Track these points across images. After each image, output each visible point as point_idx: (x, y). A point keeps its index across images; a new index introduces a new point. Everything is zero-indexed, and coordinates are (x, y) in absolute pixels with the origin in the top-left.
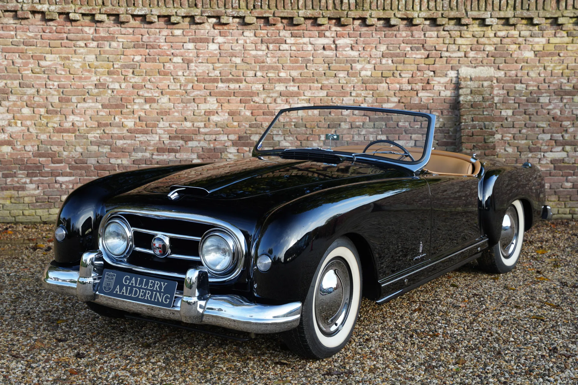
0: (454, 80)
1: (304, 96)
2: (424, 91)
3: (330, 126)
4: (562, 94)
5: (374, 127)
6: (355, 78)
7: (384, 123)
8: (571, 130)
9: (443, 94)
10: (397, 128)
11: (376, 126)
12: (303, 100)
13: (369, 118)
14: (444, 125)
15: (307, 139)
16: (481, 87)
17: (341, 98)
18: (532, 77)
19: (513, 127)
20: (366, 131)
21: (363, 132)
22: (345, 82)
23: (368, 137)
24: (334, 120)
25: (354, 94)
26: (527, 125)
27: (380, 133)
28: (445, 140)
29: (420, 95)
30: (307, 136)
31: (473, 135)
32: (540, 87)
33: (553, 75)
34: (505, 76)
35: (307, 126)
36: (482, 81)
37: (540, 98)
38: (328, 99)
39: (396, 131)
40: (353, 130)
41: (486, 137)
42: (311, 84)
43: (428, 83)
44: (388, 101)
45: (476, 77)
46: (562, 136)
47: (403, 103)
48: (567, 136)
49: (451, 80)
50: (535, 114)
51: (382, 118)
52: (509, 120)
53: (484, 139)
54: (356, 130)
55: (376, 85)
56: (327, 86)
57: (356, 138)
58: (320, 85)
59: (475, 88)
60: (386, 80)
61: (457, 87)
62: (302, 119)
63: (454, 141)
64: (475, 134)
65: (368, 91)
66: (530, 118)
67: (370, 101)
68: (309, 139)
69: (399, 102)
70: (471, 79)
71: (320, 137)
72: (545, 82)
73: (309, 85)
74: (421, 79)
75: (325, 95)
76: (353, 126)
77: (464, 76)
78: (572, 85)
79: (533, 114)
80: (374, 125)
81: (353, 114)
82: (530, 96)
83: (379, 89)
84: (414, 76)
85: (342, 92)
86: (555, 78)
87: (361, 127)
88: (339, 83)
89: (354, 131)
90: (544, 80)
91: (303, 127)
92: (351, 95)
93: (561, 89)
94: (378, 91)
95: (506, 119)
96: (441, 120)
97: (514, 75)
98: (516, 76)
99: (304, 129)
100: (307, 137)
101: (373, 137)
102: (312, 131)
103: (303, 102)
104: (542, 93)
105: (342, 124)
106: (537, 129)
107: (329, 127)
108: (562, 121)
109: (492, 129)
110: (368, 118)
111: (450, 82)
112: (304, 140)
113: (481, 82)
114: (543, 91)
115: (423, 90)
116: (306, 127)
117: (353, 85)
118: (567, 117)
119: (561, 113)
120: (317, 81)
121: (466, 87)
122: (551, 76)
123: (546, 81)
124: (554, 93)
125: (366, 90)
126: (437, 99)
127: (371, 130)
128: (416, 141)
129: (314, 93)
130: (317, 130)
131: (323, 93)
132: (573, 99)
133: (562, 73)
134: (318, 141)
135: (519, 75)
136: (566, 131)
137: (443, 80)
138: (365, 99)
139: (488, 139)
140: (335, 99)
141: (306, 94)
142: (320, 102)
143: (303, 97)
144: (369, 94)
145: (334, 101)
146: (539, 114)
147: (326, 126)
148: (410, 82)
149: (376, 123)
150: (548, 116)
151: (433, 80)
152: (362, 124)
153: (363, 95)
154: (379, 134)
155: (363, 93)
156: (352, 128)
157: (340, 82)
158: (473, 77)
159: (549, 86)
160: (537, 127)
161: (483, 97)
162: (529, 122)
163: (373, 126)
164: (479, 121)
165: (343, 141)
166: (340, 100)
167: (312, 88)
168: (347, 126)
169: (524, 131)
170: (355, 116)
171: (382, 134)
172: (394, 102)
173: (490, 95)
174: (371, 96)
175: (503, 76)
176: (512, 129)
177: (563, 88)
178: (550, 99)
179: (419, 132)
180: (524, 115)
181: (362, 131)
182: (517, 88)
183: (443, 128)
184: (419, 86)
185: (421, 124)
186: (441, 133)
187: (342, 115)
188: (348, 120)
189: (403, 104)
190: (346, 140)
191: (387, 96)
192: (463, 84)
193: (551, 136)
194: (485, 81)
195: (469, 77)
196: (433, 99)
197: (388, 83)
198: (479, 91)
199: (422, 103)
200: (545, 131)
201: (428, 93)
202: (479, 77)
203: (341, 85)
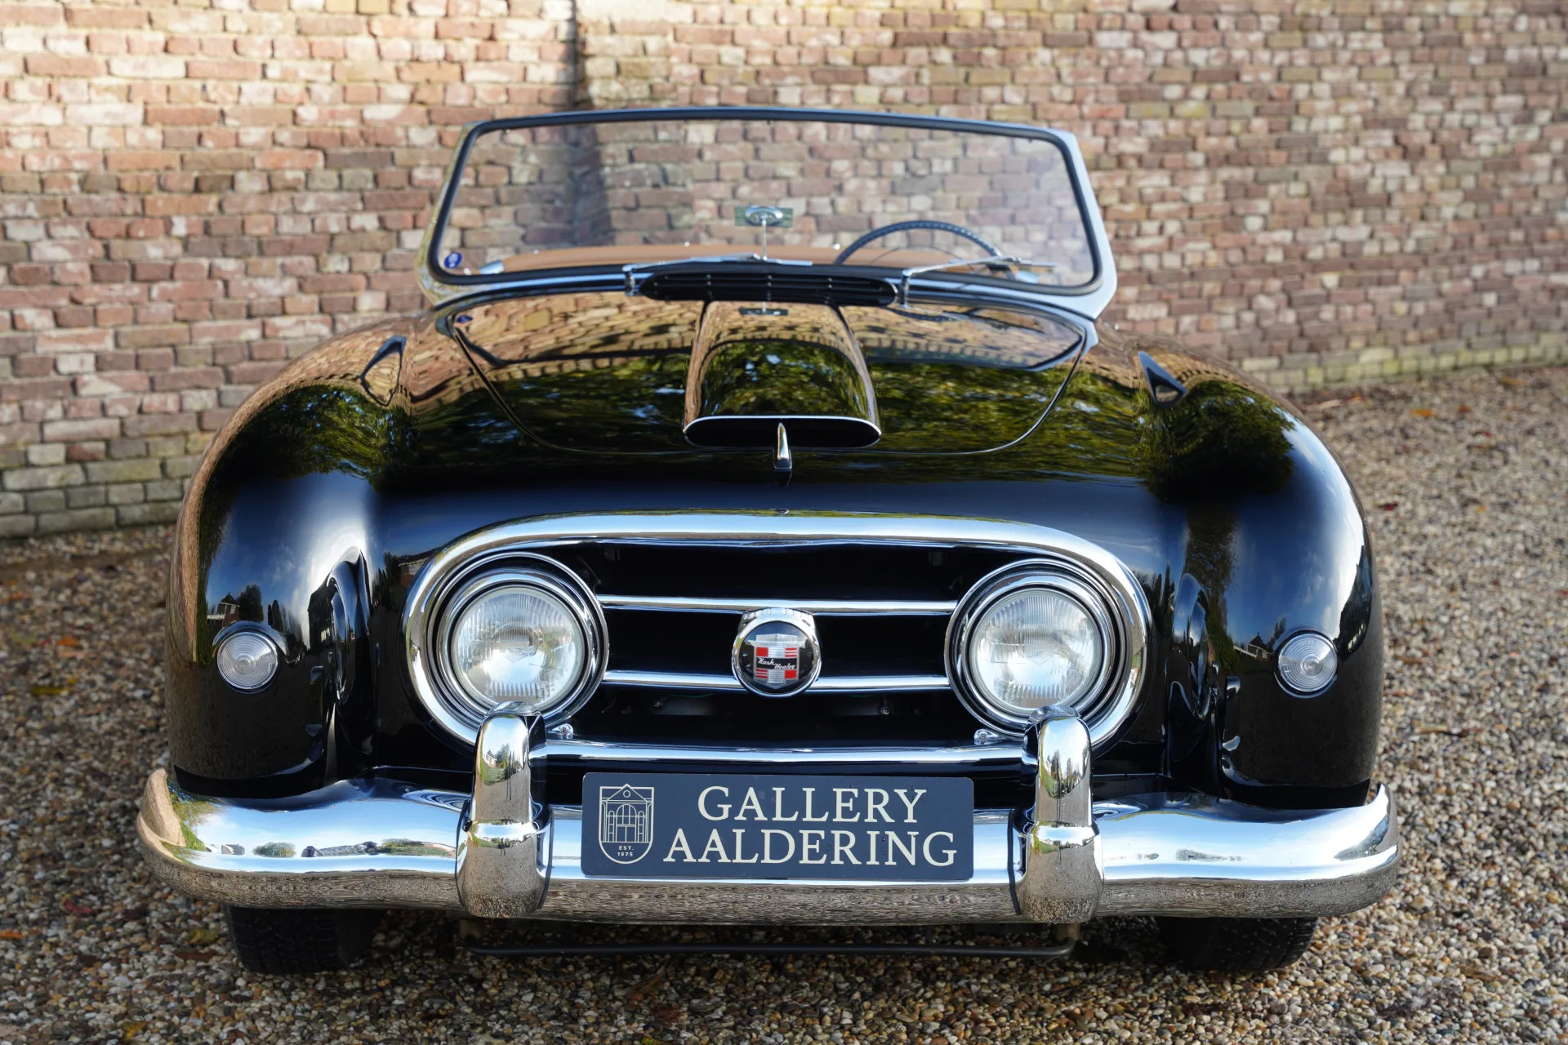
0: (564, 30)
1: (110, 73)
2: (481, 64)
3: (204, 186)
4: (830, 78)
5: (340, 188)
6: (274, 16)
7: (369, 173)
8: (851, 185)
9: (535, 74)
10: (408, 190)
11: (346, 184)
12: (108, 89)
13: (326, 155)
14: (541, 174)
15: (128, 235)
16: (641, 52)
17: (235, 85)
18: (758, 27)
19: (718, 179)
20: (317, 202)
21: (309, 206)
22: (244, 29)
23: (325, 220)
24: (214, 163)
25: (272, 72)
26: (751, 172)
27: (360, 206)
28: (543, 225)
29: (469, 77)
30: (126, 221)
31: (638, 206)
32: (780, 58)
33: (810, 21)
34: (695, 21)
35: (126, 185)
36: (641, 34)
37: (781, 90)
38: (193, 90)
39: (406, 197)
40: (276, 196)
41: (673, 212)
42: (132, 33)
43: (491, 38)
44: (379, 98)
45: (624, 22)
46: (833, 203)
47: (422, 103)
48: (843, 204)
49: (556, 30)
50: (769, 138)
51: (365, 154)
52: (708, 155)
53: (669, 218)
54: (284, 197)
55: (338, 40)
56: (186, 40)
57: (287, 225)
58: (160, 37)
59: (627, 56)
60: (369, 24)
61: (575, 52)
62: (105, 161)
63: (568, 227)
64: (643, 202)
65: (317, 63)
66: (757, 150)
67: (326, 98)
68: (133, 231)
69: (412, 99)
70: (613, 29)
71: (168, 225)
72: (789, 43)
73: (123, 33)
74: (473, 25)
75: (182, 72)
76: (278, 184)
77: (594, 18)
78: (850, 52)
79: (763, 140)
80: (340, 177)
81: (274, 142)
82: (754, 86)
83: (351, 54)
84: (451, 12)
85: (237, 64)
86: (813, 30)
87: (301, 187)
88: (225, 30)
89: (280, 202)
90: (788, 34)
91: (109, 187)
92: (264, 76)
93: (826, 63)
94: (347, 63)
95: (700, 155)
96: (533, 159)
97: (716, 19)
98: (722, 21)
99: (114, 195)
100: (128, 228)
101: (338, 221)
102: (143, 202)
103: (109, 96)
104: (784, 75)
105: (242, 176)
106: (774, 185)
107: (197, 189)
108: (829, 160)
109: (684, 185)
110: (320, 156)
111: (552, 36)
112: (118, 236)
113: (638, 39)
114: (786, 69)
115: (478, 59)
116: (120, 190)
117: (268, 38)
118: (843, 149)
119: (828, 138)
120: (151, 21)
121: (604, 55)
122: (804, 23)
123: (794, 39)
124: (812, 74)
125: (312, 56)
126: (520, 91)
127: (333, 197)
128: (463, 230)
129: (143, 66)
130: (158, 200)
131: (172, 68)
132: (852, 93)
133: (828, 18)
134: (162, 239)
135: (728, 18)
136: (840, 189)
137: (537, 29)
138: (308, 90)
139: (679, 216)
140: (215, 88)
141: (115, 69)
142: (163, 97)
143: (104, 80)
144: (320, 71)
145: (213, 96)
146: (778, 137)
147: (189, 185)
148: (442, 32)
149: (348, 173)
150: (797, 144)
151: (506, 29)
152: (301, 175)
153: (303, 74)
154: (355, 211)
155: (305, 69)
156: (271, 189)
157: (229, 26)
158: (617, 20)
159: (799, 55)
160: (775, 177)
161: (651, 87)
162: (753, 163)
163: (336, 182)
164: (648, 162)
165: (246, 239)
166: (230, 91)
167: (135, 47)
168: (258, 185)
169: (744, 190)
170: (278, 150)
171: (365, 209)
172: (397, 102)
173: (667, 78)
174: (328, 78)
175: (690, 20)
176: (713, 185)
177: (832, 60)
178: (802, 95)
179: (473, 199)
180: (742, 144)
181: (303, 201)
182: (726, 59)
183: (539, 187)
184: (465, 50)
185: (477, 173)
186: (533, 201)
187: (238, 145)
188: (258, 164)
189: (422, 109)
190: (256, 231)
191: (376, 81)
192: (593, 43)
193: (808, 204)
194: (650, 33)
195: (606, 22)
196: (507, 91)
197: (375, 36)
198: (638, 65)
199: (477, 104)
200: (794, 190)
201: (494, 69)
202: (633, 23)
203: (232, 37)
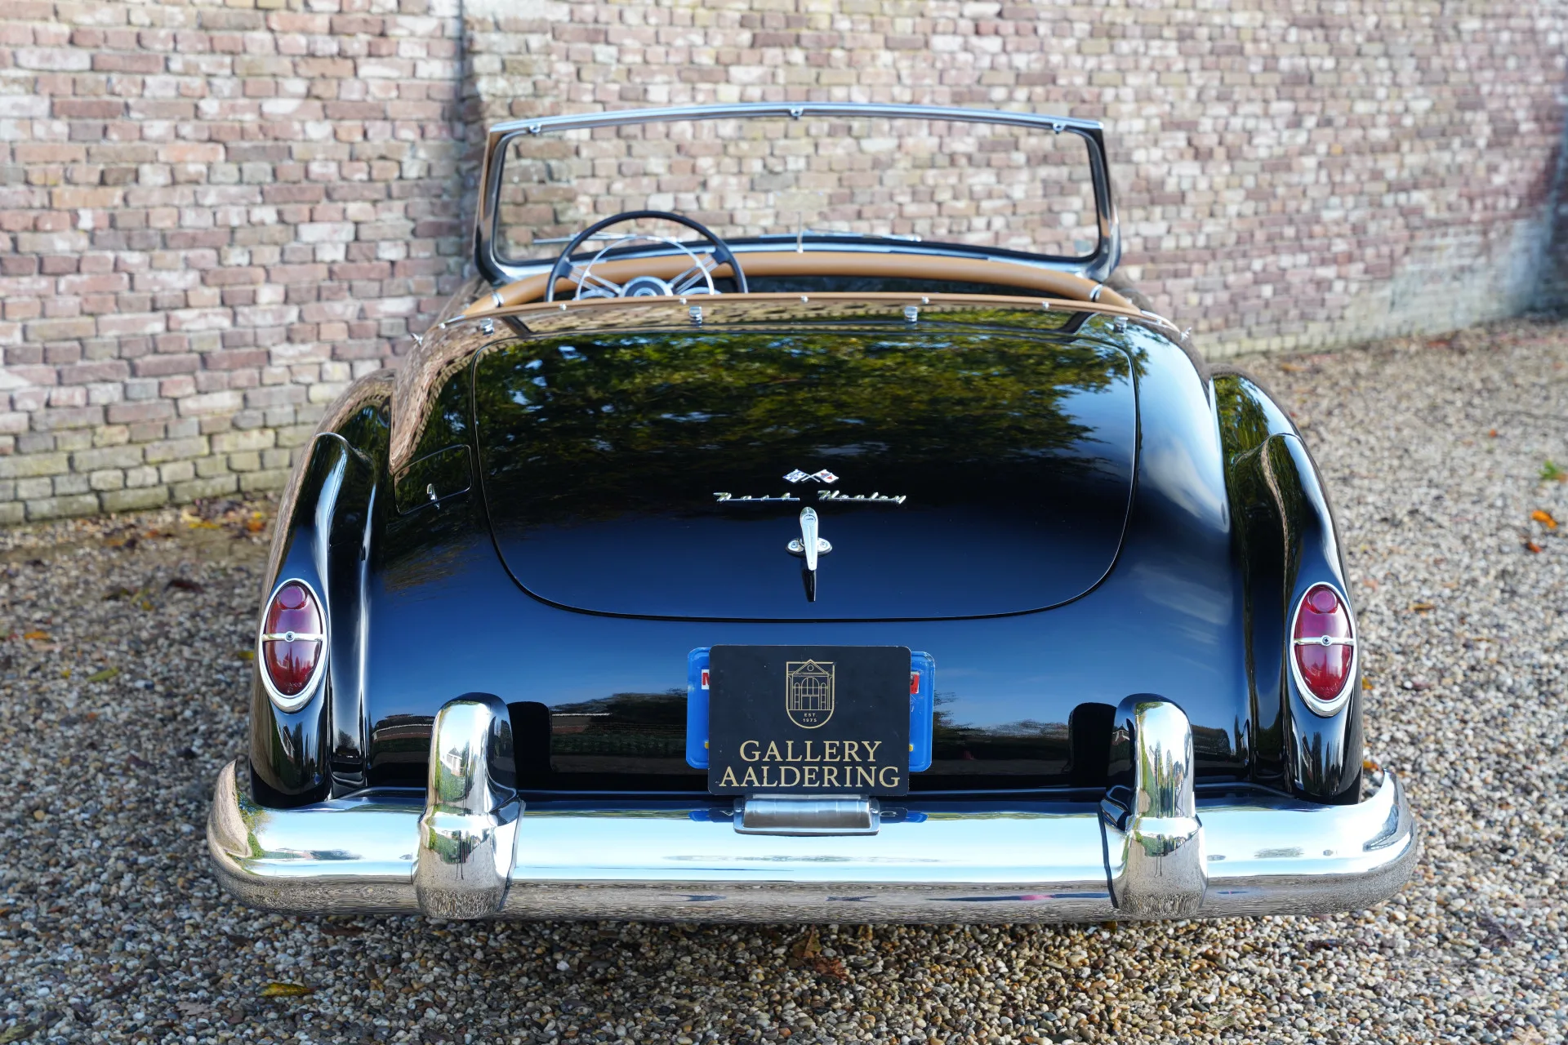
0: (452, 28)
1: (17, 65)
2: (373, 60)
3: (110, 179)
4: (695, 76)
5: (240, 182)
6: (176, 10)
7: (268, 167)
8: (714, 182)
9: (424, 70)
10: (305, 184)
11: (246, 178)
12: (15, 81)
13: (226, 149)
14: (429, 169)
15: (36, 228)
16: (524, 50)
17: (139, 78)
18: (629, 26)
19: (594, 176)
20: (219, 195)
21: (211, 198)
22: (147, 21)
23: (226, 214)
24: (119, 156)
25: (176, 64)
26: (624, 169)
27: (259, 199)
28: (431, 219)
29: (364, 71)
30: (33, 214)
31: (526, 200)
32: (649, 57)
33: (676, 21)
34: (571, 20)
35: (35, 178)
36: (523, 32)
37: (650, 88)
38: (98, 82)
39: (302, 191)
40: (179, 189)
41: (559, 207)
42: (39, 25)
43: (383, 35)
44: (277, 92)
45: (507, 20)
46: (698, 199)
47: (318, 98)
48: (707, 198)
49: (443, 27)
50: (640, 135)
51: (264, 148)
52: (584, 153)
53: (555, 213)
54: (187, 190)
55: (238, 34)
56: (91, 33)
57: (190, 218)
58: (66, 29)
59: (511, 53)
60: (266, 19)
61: (464, 50)
62: (13, 153)
63: (455, 221)
64: (531, 199)
65: (217, 58)
66: (629, 148)
67: (227, 92)
68: (40, 225)
69: (309, 95)
70: (497, 27)
71: (75, 217)
72: (658, 42)
73: (30, 25)
74: (365, 21)
75: (87, 64)
76: (181, 177)
77: (479, 16)
78: (713, 52)
79: (635, 137)
80: (240, 170)
81: (177, 136)
82: (626, 84)
83: (250, 48)
84: (345, 8)
85: (141, 58)
86: (680, 30)
87: (203, 180)
88: (129, 23)
89: (182, 196)
90: (657, 34)
91: (17, 180)
92: (167, 69)
93: (692, 62)
94: (247, 58)
95: (577, 153)
96: (422, 154)
97: (590, 19)
98: (596, 21)
99: (21, 188)
100: (36, 219)
101: (239, 214)
102: (50, 194)
103: (16, 88)
104: (653, 74)
105: (146, 169)
106: (645, 181)
107: (103, 182)
108: (694, 157)
109: (568, 181)
110: (221, 149)
111: (439, 33)
112: (26, 229)
113: (520, 37)
114: (654, 67)
115: (370, 55)
116: (27, 182)
117: (171, 32)
118: (706, 146)
119: (694, 136)
120: (56, 13)
121: (490, 52)
122: (671, 24)
123: (662, 39)
124: (679, 73)
125: (213, 51)
126: (409, 87)
127: (234, 190)
128: (357, 223)
129: (49, 58)
130: (65, 194)
131: (79, 60)
132: (715, 92)
133: (693, 18)
134: (69, 232)
135: (603, 17)
136: (704, 185)
137: (425, 25)
138: (209, 84)
139: (564, 212)
140: (120, 82)
141: (22, 61)
142: (70, 90)
143: (12, 73)
144: (221, 65)
145: (118, 89)
146: (648, 135)
147: (95, 178)
148: (336, 28)
149: (247, 167)
150: (665, 141)
151: (397, 25)
152: (203, 168)
153: (204, 68)
154: (254, 204)
155: (206, 63)
156: (175, 182)
157: (133, 19)
158: (501, 18)
159: (667, 54)
160: (645, 174)
161: (535, 84)
162: (625, 160)
163: (236, 176)
164: (534, 158)
165: (151, 232)
166: (134, 84)
167: (41, 39)
168: (163, 178)
169: (618, 186)
170: (181, 143)
171: (264, 203)
172: (293, 96)
173: (549, 76)
174: (228, 72)
175: (566, 18)
176: (589, 181)
177: (697, 59)
178: (670, 93)
179: (366, 193)
180: (615, 141)
181: (205, 195)
182: (600, 58)
183: (427, 181)
184: (358, 44)
185: (370, 167)
186: (422, 196)
187: (142, 138)
188: (162, 157)
189: (317, 104)
190: (160, 225)
191: (274, 75)
192: (480, 40)
193: (676, 200)
194: (531, 32)
195: (490, 19)
196: (398, 87)
197: (271, 30)
198: (521, 63)
199: (369, 99)
200: (663, 187)
201: (384, 65)
202: (516, 21)
203: (136, 30)
